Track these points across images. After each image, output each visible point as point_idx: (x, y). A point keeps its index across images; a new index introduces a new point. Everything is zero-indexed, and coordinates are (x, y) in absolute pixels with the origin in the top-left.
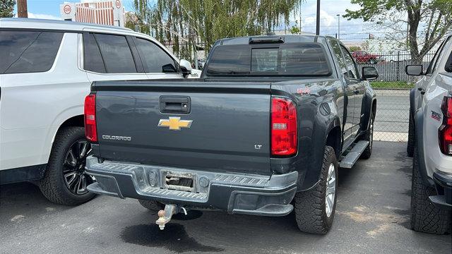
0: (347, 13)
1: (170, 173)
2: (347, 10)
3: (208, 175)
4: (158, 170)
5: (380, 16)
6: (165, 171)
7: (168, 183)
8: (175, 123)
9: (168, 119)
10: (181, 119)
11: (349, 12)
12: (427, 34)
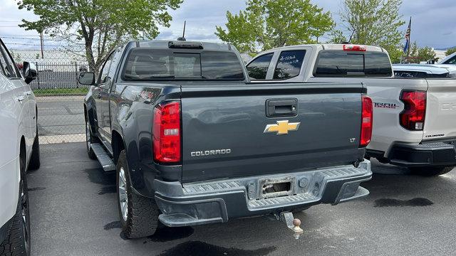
0: (23, 23)
1: (269, 181)
2: (23, 20)
3: (306, 175)
4: (256, 180)
5: (53, 29)
6: (264, 179)
7: (264, 192)
8: (283, 126)
9: (276, 123)
10: (289, 122)
11: (26, 22)
12: (99, 49)
